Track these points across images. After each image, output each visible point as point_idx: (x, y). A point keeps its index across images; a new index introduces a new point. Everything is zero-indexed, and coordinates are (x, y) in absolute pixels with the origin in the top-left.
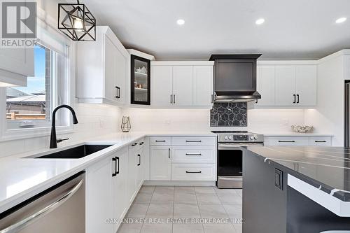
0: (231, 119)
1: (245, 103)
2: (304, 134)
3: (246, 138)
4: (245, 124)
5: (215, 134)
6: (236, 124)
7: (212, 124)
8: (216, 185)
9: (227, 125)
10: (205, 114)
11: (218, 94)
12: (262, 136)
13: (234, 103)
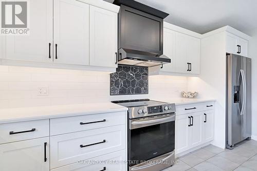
0: (133, 85)
1: (146, 69)
3: (160, 109)
4: (146, 91)
6: (138, 92)
7: (112, 92)
9: (129, 93)
10: (103, 79)
13: (136, 68)
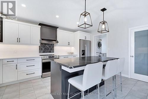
0: (48, 50)
1: (53, 44)
2: (71, 55)
3: (53, 57)
4: (53, 52)
5: (41, 56)
6: (50, 52)
7: (40, 52)
8: (42, 77)
9: (46, 52)
10: (37, 48)
11: (43, 40)
12: (59, 56)
13: (49, 44)
